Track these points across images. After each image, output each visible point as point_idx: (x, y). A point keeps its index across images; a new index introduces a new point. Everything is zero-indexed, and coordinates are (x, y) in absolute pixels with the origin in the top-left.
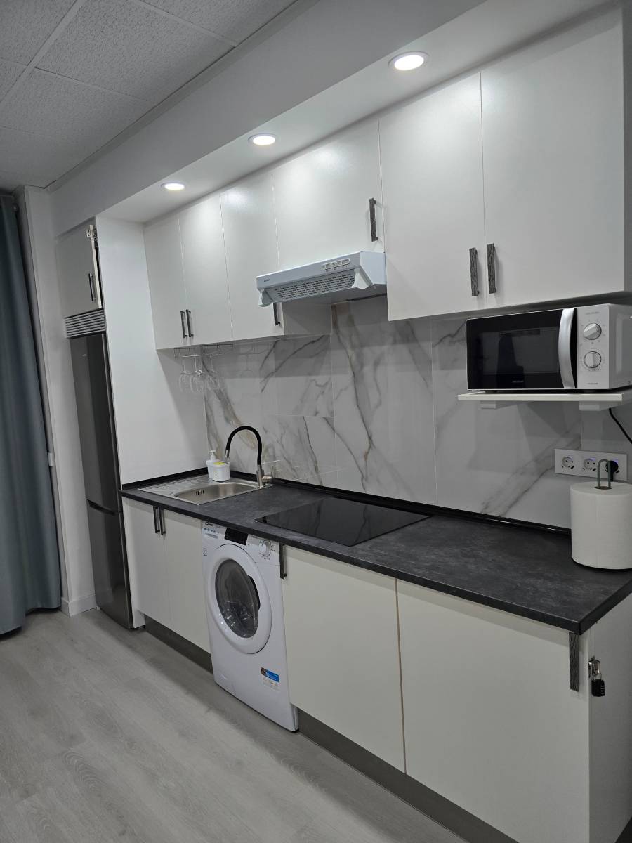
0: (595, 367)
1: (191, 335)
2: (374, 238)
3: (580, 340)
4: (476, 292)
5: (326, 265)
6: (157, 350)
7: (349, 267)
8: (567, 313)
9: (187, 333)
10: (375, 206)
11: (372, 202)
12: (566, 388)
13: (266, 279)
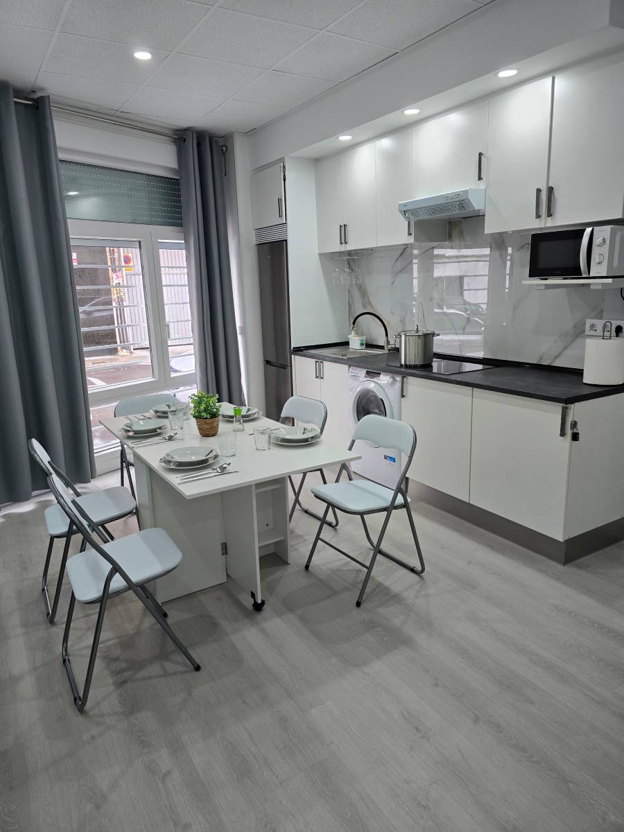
0: (599, 263)
1: (346, 243)
2: (480, 178)
3: (594, 247)
4: (538, 216)
5: (447, 197)
6: (319, 254)
7: (461, 199)
8: (589, 230)
9: (343, 241)
10: (482, 157)
11: (480, 154)
12: (584, 276)
13: (405, 205)
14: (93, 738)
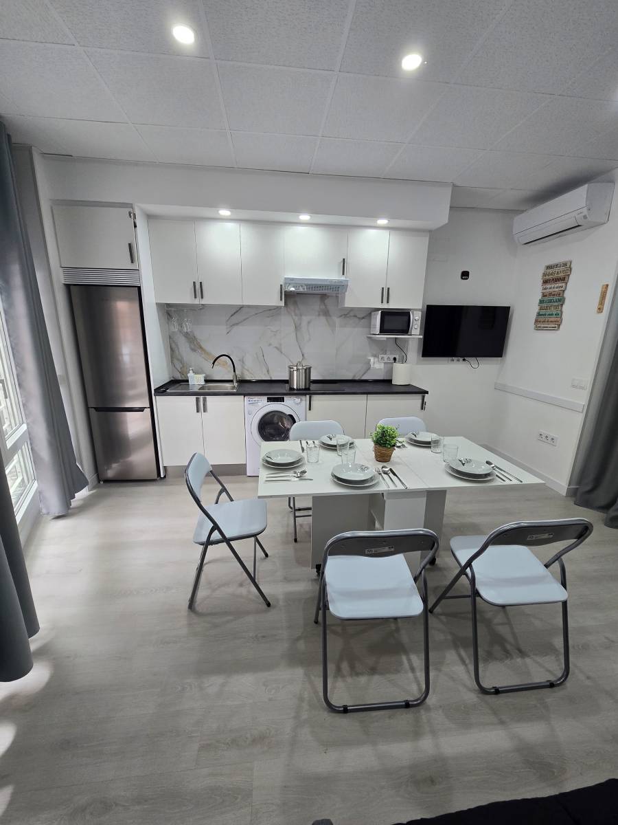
0: (416, 328)
1: (202, 298)
2: (343, 274)
3: (414, 321)
6: (156, 303)
9: (198, 296)
10: (345, 261)
12: (409, 334)
14: (588, 678)
